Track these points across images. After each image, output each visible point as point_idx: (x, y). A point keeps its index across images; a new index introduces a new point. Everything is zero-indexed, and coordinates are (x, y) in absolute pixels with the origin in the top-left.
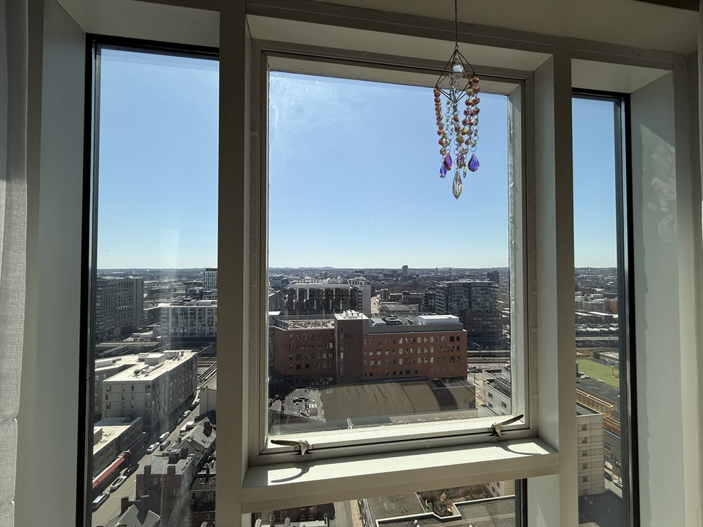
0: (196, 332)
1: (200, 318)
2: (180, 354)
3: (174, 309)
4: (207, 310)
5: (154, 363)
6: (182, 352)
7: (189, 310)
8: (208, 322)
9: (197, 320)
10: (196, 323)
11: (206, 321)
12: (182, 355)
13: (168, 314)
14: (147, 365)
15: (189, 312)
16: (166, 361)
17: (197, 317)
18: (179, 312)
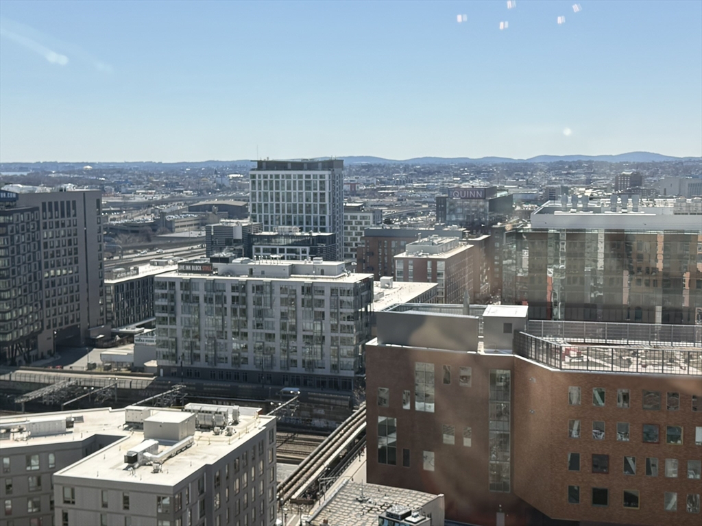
0: (250, 354)
1: (260, 314)
2: (230, 419)
3: (187, 285)
4: (277, 289)
5: (167, 435)
6: (236, 414)
7: (228, 288)
8: (283, 327)
9: (251, 320)
10: (250, 329)
11: (277, 326)
12: (236, 423)
13: (172, 298)
14: (152, 442)
15: (229, 294)
16: (198, 434)
17: (250, 312)
18: (201, 293)
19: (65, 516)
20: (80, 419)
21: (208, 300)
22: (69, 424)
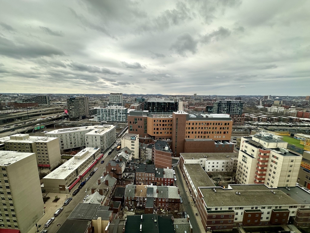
3: (102, 110)
4: (114, 110)
7: (108, 110)
11: (115, 115)
12: (110, 127)
13: (99, 111)
14: (99, 130)
16: (105, 128)
17: (111, 113)
19: (87, 140)
20: (88, 127)
21: (105, 111)
22: (86, 128)
